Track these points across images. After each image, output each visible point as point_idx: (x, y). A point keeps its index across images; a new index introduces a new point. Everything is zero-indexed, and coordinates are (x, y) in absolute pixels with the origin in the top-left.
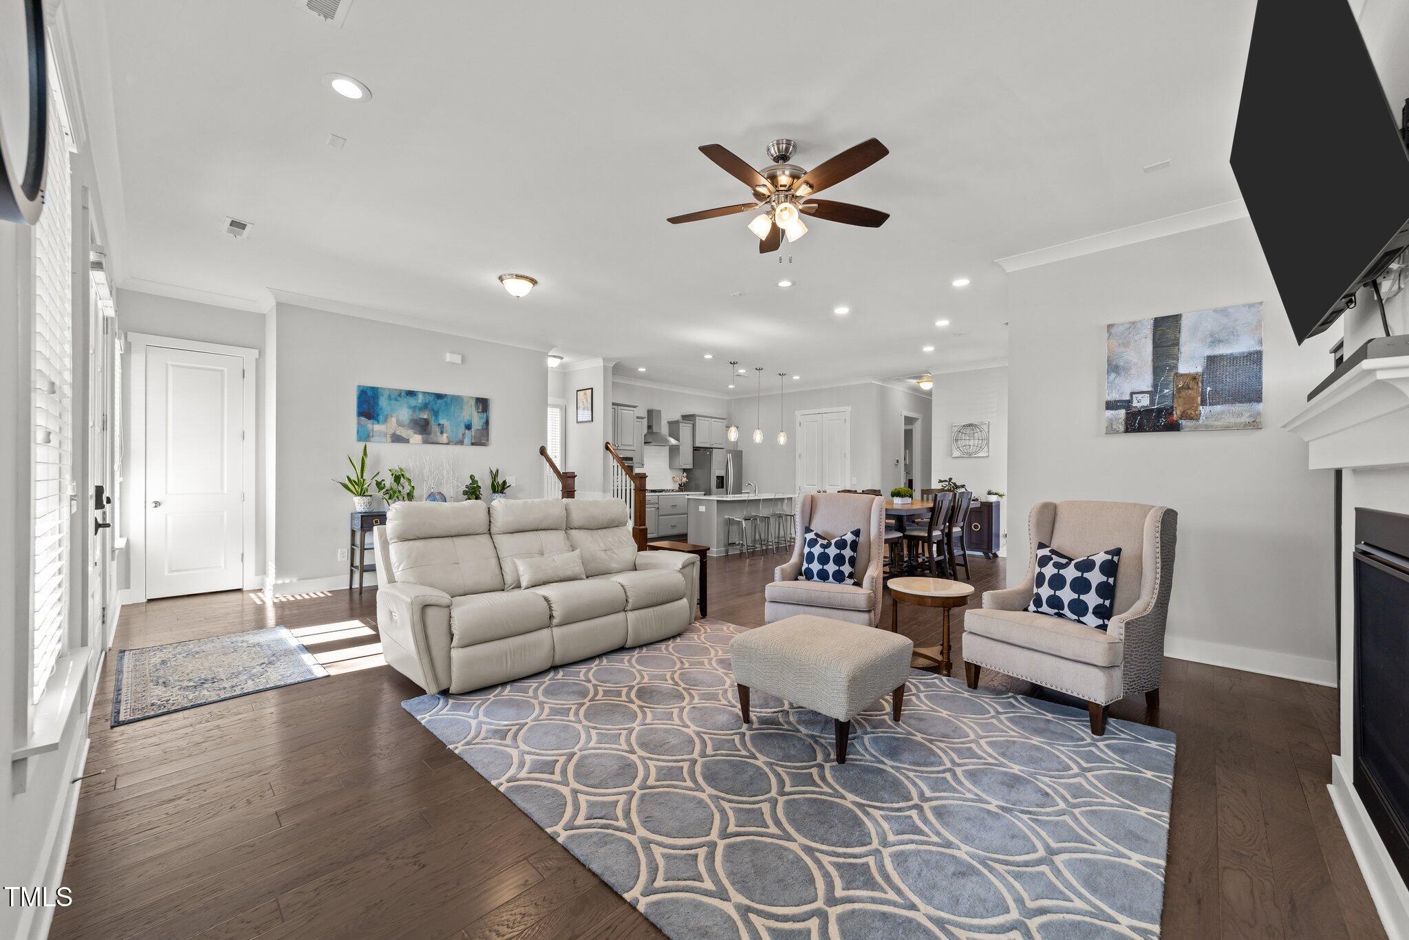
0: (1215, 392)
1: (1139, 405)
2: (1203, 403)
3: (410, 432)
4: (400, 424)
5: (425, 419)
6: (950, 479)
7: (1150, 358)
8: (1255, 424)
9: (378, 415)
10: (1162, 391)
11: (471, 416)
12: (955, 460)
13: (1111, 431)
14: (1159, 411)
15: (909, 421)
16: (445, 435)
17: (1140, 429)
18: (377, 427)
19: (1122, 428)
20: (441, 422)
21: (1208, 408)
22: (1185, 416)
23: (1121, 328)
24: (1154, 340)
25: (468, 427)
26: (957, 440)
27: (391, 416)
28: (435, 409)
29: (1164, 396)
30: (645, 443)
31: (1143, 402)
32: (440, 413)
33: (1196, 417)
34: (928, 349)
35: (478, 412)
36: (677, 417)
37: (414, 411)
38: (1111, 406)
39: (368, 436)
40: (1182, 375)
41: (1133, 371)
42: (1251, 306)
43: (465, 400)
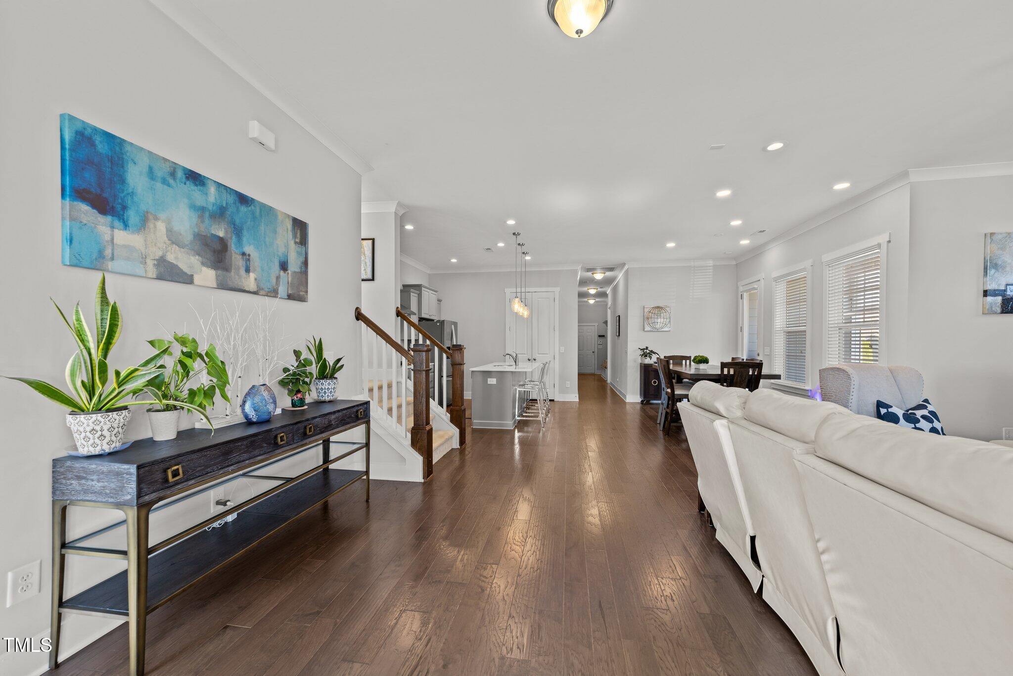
3: (195, 260)
4: (173, 238)
5: (222, 240)
9: (124, 208)
11: (287, 246)
16: (252, 275)
18: (122, 237)
19: (998, 310)
20: (248, 249)
25: (284, 266)
27: (156, 219)
28: (238, 222)
32: (245, 232)
35: (296, 243)
37: (201, 217)
39: (101, 255)
43: (280, 217)
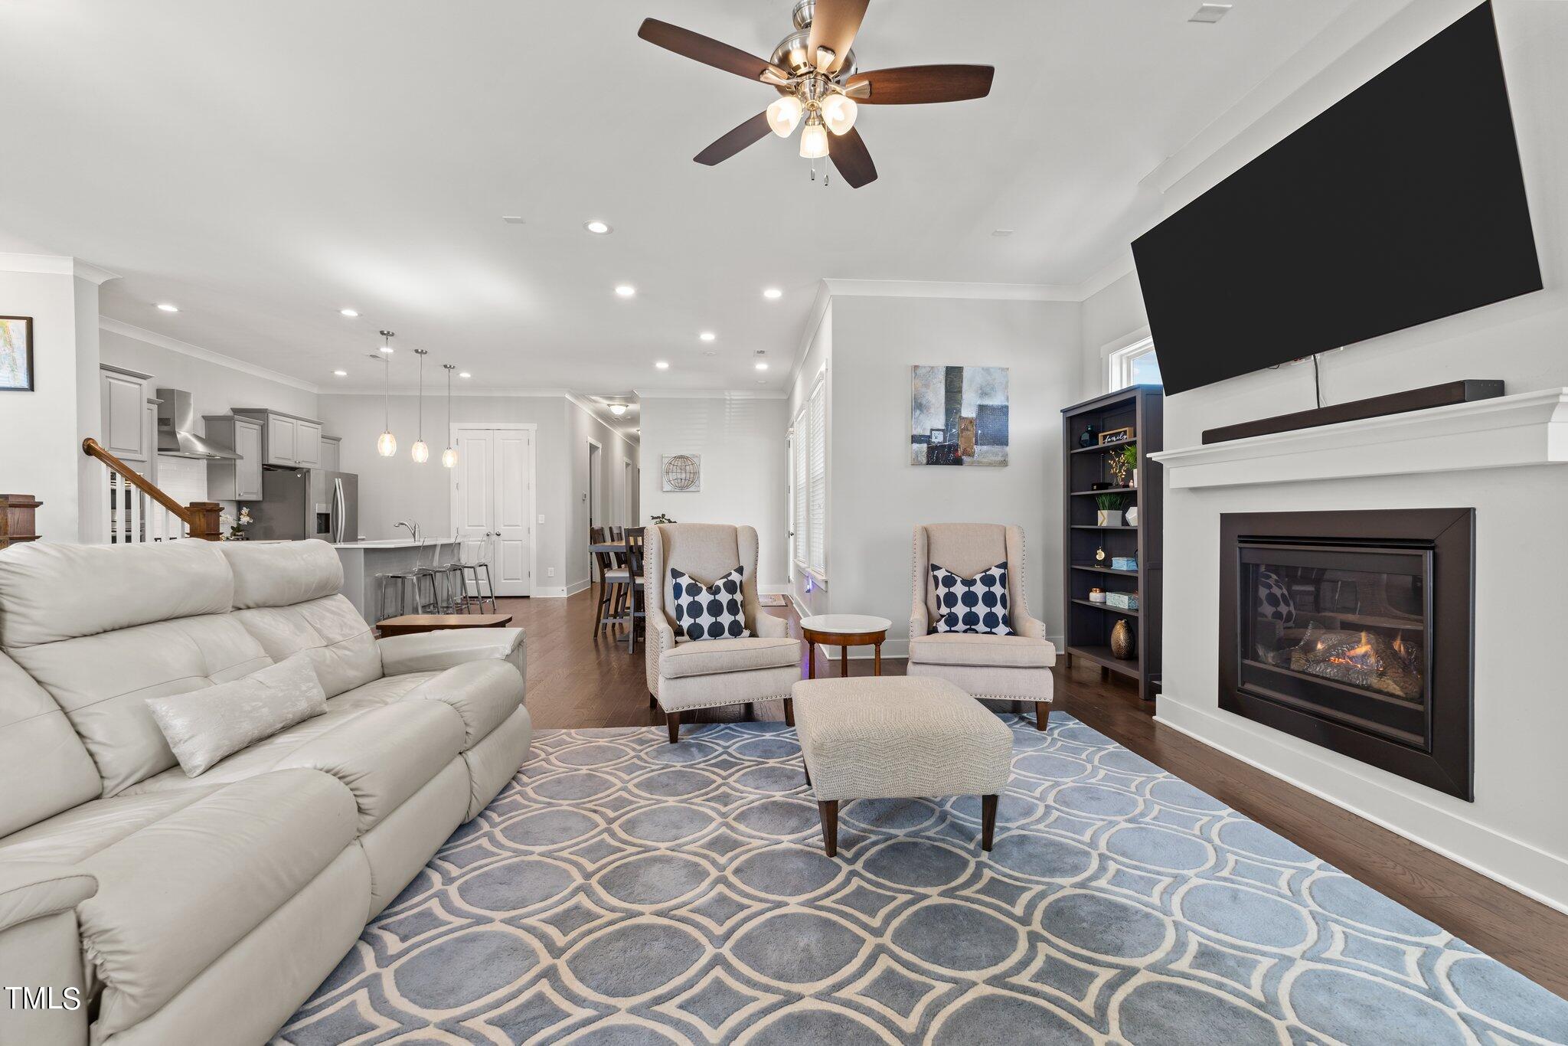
0: (983, 434)
1: (936, 441)
2: (976, 443)
6: (663, 516)
7: (943, 400)
8: (1004, 463)
10: (951, 430)
12: (666, 494)
13: (916, 463)
14: (950, 446)
15: (593, 448)
17: (937, 463)
19: (925, 461)
21: (979, 447)
22: (965, 453)
23: (924, 371)
24: (946, 383)
26: (667, 473)
29: (952, 435)
30: (159, 450)
31: (938, 438)
33: (971, 455)
34: (662, 365)
36: (224, 410)
38: (915, 439)
40: (964, 418)
41: (932, 410)
42: (1003, 369)
